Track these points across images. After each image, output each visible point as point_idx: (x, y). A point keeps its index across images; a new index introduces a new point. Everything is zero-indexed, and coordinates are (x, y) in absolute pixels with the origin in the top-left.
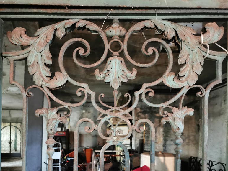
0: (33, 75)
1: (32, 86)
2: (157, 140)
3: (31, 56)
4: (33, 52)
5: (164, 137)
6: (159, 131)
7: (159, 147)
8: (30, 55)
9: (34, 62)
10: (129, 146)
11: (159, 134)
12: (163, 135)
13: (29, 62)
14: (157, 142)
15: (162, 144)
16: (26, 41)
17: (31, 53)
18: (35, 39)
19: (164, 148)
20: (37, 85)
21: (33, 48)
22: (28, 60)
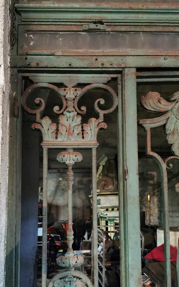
0: (172, 145)
1: (172, 157)
2: (152, 211)
3: (170, 123)
4: (172, 119)
5: (159, 207)
6: (153, 201)
7: (154, 219)
8: (169, 121)
9: (174, 129)
10: (118, 219)
11: (154, 205)
12: (158, 205)
13: (168, 129)
14: (151, 213)
15: (157, 216)
16: (165, 107)
17: (170, 119)
18: (174, 104)
19: (160, 221)
20: (177, 156)
21: (172, 115)
22: (167, 127)
